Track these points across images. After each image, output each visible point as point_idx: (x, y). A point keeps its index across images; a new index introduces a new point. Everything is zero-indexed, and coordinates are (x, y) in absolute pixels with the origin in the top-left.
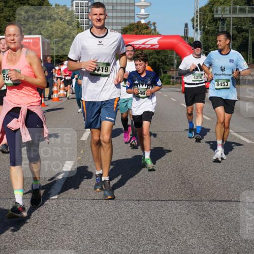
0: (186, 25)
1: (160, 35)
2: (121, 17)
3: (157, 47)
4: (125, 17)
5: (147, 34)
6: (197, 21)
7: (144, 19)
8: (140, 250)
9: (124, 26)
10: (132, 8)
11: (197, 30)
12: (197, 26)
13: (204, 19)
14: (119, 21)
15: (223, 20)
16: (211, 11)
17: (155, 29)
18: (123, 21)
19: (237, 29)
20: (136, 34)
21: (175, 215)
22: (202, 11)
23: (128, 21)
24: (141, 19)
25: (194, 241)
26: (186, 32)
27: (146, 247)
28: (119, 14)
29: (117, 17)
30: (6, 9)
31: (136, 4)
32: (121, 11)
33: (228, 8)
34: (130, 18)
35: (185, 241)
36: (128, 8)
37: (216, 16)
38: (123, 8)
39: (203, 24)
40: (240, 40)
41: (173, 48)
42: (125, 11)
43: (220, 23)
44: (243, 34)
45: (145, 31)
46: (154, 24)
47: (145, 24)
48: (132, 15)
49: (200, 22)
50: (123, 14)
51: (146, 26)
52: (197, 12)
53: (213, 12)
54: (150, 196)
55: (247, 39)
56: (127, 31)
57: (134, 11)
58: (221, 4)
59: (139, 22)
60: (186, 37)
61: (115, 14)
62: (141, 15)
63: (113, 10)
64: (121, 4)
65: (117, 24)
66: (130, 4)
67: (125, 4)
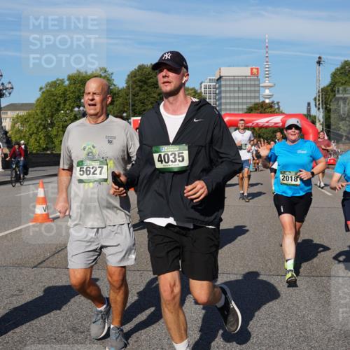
0: (309, 104)
2: (247, 98)
3: (280, 125)
4: (251, 97)
5: (271, 112)
6: (319, 100)
7: (269, 98)
8: (259, 325)
9: (249, 105)
10: (257, 89)
11: (319, 109)
12: (319, 104)
13: (326, 98)
14: (244, 101)
16: (333, 91)
17: (279, 108)
18: (249, 101)
20: (261, 113)
22: (324, 91)
23: (253, 101)
24: (266, 98)
25: (312, 316)
26: (309, 110)
27: (265, 321)
28: (245, 95)
29: (242, 98)
30: (141, 93)
31: (261, 85)
32: (247, 91)
34: (255, 97)
36: (253, 89)
38: (249, 89)
39: (325, 103)
42: (251, 91)
45: (269, 110)
46: (278, 103)
47: (269, 103)
48: (257, 95)
49: (322, 101)
51: (271, 106)
52: (319, 92)
53: (335, 91)
54: (270, 271)
56: (252, 110)
57: (259, 91)
58: (342, 84)
59: (264, 102)
60: (308, 115)
61: (240, 95)
62: (266, 95)
63: (238, 91)
64: (247, 85)
65: (242, 104)
66: (255, 85)
67: (251, 85)
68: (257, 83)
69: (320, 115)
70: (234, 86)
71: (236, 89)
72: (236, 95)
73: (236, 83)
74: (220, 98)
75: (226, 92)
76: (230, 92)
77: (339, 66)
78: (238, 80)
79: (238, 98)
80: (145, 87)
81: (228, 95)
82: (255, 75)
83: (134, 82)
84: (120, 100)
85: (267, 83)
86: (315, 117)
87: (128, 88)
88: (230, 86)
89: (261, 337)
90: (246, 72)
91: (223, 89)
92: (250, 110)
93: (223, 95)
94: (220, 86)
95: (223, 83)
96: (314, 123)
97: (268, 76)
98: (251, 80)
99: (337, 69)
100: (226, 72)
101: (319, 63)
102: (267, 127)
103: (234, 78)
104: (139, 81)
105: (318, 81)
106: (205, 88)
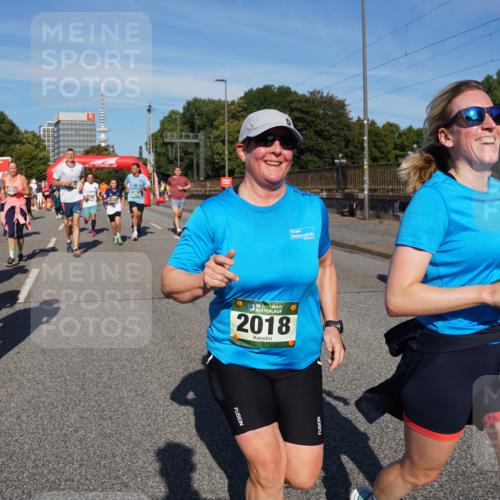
0: (141, 148)
2: (83, 141)
3: (115, 166)
4: (87, 141)
5: (106, 155)
6: (150, 145)
7: (104, 142)
9: (86, 148)
10: (93, 133)
11: (150, 152)
12: (150, 148)
13: (155, 143)
14: (82, 144)
15: (172, 144)
16: (162, 136)
17: (113, 151)
18: (86, 144)
19: (184, 152)
20: (97, 155)
22: (155, 137)
23: (90, 144)
24: (101, 142)
26: (141, 153)
28: (82, 138)
29: (80, 141)
31: (97, 130)
32: (83, 135)
33: (175, 134)
34: (92, 141)
36: (89, 133)
37: (166, 141)
38: (85, 133)
39: (155, 147)
40: (187, 161)
42: (87, 135)
43: (169, 147)
44: (189, 156)
45: (104, 152)
46: (113, 147)
47: (105, 147)
48: (93, 138)
49: (153, 145)
50: (85, 138)
51: (106, 149)
52: (149, 137)
55: (192, 160)
56: (89, 153)
57: (95, 135)
58: (170, 130)
59: (99, 145)
60: (140, 158)
61: (78, 138)
62: (102, 139)
63: (76, 135)
64: (83, 130)
65: (80, 147)
66: (91, 130)
67: (87, 130)
68: (93, 127)
69: (150, 158)
70: (72, 129)
71: (74, 133)
72: (74, 138)
73: (73, 127)
74: (59, 141)
75: (64, 135)
76: (68, 135)
77: (166, 114)
78: (76, 124)
79: (76, 141)
81: (66, 138)
82: (91, 120)
85: (102, 129)
86: (146, 160)
88: (68, 129)
90: (82, 117)
91: (61, 132)
92: (87, 153)
93: (61, 138)
94: (58, 130)
95: (61, 127)
96: (146, 165)
97: (104, 121)
98: (87, 125)
99: (165, 118)
100: (64, 117)
101: (149, 110)
102: (102, 169)
103: (72, 123)
105: (149, 127)
106: (44, 131)
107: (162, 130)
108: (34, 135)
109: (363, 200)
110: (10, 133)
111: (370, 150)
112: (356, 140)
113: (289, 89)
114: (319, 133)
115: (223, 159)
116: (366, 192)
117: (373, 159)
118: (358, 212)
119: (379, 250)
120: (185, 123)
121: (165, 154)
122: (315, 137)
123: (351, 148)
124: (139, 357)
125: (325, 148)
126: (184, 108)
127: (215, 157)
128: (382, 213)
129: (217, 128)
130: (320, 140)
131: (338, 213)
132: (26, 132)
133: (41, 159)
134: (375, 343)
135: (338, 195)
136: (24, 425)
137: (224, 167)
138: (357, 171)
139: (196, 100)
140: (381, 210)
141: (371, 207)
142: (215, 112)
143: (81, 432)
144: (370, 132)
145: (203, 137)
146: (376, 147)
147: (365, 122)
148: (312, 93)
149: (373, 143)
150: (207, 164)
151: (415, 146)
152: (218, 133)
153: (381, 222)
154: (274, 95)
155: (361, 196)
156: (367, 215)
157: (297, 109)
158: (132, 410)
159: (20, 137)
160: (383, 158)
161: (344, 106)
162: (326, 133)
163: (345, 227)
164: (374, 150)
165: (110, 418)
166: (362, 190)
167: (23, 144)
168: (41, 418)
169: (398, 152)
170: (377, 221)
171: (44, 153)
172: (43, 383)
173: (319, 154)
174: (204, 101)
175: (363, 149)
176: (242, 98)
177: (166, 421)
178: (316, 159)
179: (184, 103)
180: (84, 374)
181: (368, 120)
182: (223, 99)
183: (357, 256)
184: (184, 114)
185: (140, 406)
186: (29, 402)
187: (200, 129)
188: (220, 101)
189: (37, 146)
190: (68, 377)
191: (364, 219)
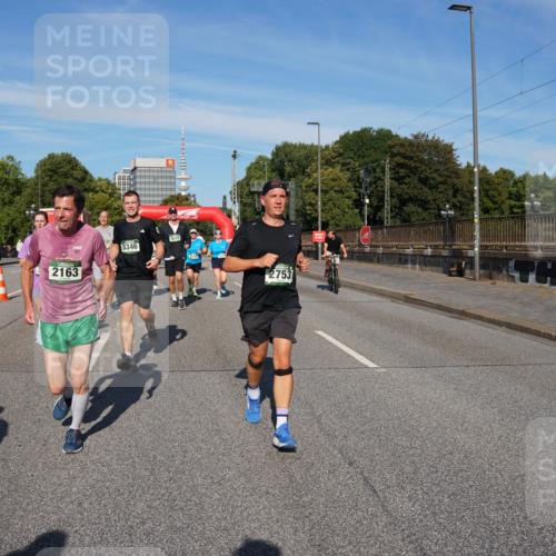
0: (225, 197)
1: (199, 206)
3: (196, 218)
4: (166, 189)
5: (187, 205)
6: (234, 194)
7: (185, 190)
9: (164, 198)
10: (173, 181)
11: (234, 202)
12: (235, 198)
13: (241, 192)
14: (160, 193)
16: (248, 185)
17: (195, 201)
18: (164, 193)
21: (207, 385)
22: (240, 185)
23: (169, 193)
24: (182, 190)
25: (224, 410)
26: (225, 203)
28: (160, 186)
29: (158, 189)
30: (51, 183)
31: (177, 177)
32: (162, 183)
34: (171, 189)
35: (216, 411)
36: (168, 180)
37: (252, 190)
38: (164, 180)
39: (240, 196)
41: (212, 219)
42: (166, 183)
43: (256, 196)
45: (185, 203)
46: (194, 196)
47: (185, 196)
48: (173, 187)
49: (238, 195)
50: (164, 186)
51: (187, 198)
52: (234, 185)
54: (184, 367)
57: (175, 183)
58: (257, 178)
59: (180, 194)
60: (224, 209)
61: (156, 186)
62: (182, 187)
63: (154, 183)
64: (162, 177)
65: (158, 196)
66: (171, 177)
67: (166, 177)
68: (172, 174)
69: (235, 208)
70: (149, 177)
72: (152, 186)
73: (151, 174)
75: (141, 183)
76: (145, 183)
77: (253, 161)
78: (154, 171)
79: (153, 189)
80: (55, 177)
82: (171, 166)
83: (44, 171)
84: (29, 191)
86: (231, 211)
87: (37, 177)
88: (145, 177)
89: (174, 433)
90: (162, 163)
91: (138, 180)
92: (166, 202)
94: (135, 177)
95: (138, 174)
96: (230, 216)
97: (184, 168)
98: (166, 171)
99: (252, 164)
100: (140, 163)
101: (234, 156)
103: (149, 169)
104: (50, 170)
105: (234, 175)
106: (119, 178)
107: (248, 178)
108: (109, 183)
109: (472, 258)
110: (83, 180)
111: (480, 200)
112: (465, 189)
113: (389, 131)
114: (424, 181)
115: (316, 210)
116: (476, 249)
117: (485, 210)
118: (467, 272)
119: (491, 316)
120: (273, 171)
121: (252, 205)
122: (419, 185)
123: (460, 198)
124: (216, 438)
125: (430, 198)
126: (273, 154)
127: (307, 208)
128: (494, 273)
129: (309, 176)
130: (426, 189)
131: (445, 272)
132: (100, 179)
133: (116, 209)
134: (485, 428)
135: (445, 253)
136: (86, 514)
137: (317, 219)
138: (467, 225)
139: (286, 145)
140: (494, 269)
141: (482, 266)
142: (307, 158)
143: (149, 525)
144: (480, 180)
145: (294, 186)
146: (488, 196)
147: (476, 170)
148: (416, 137)
149: (485, 192)
150: (297, 216)
151: (533, 195)
152: (311, 181)
153: (494, 284)
154: (372, 139)
155: (470, 253)
156: (477, 274)
157: (399, 154)
158: (208, 500)
159: (93, 184)
160: (495, 209)
161: (452, 150)
162: (432, 181)
163: (452, 289)
164: (485, 200)
165: (182, 509)
166: (472, 247)
167: (97, 192)
168: (105, 506)
169: (513, 203)
170: (489, 282)
171: (119, 203)
172: (109, 465)
173: (424, 204)
174: (295, 146)
175: (473, 199)
176: (337, 142)
177: (245, 514)
178: (420, 210)
179: (273, 148)
180: (155, 457)
181: (479, 166)
182: (316, 143)
183: (465, 323)
184: (273, 160)
185: (216, 496)
186: (93, 487)
187: (290, 177)
188: (312, 145)
189: (111, 195)
190: (136, 459)
191: (474, 279)
